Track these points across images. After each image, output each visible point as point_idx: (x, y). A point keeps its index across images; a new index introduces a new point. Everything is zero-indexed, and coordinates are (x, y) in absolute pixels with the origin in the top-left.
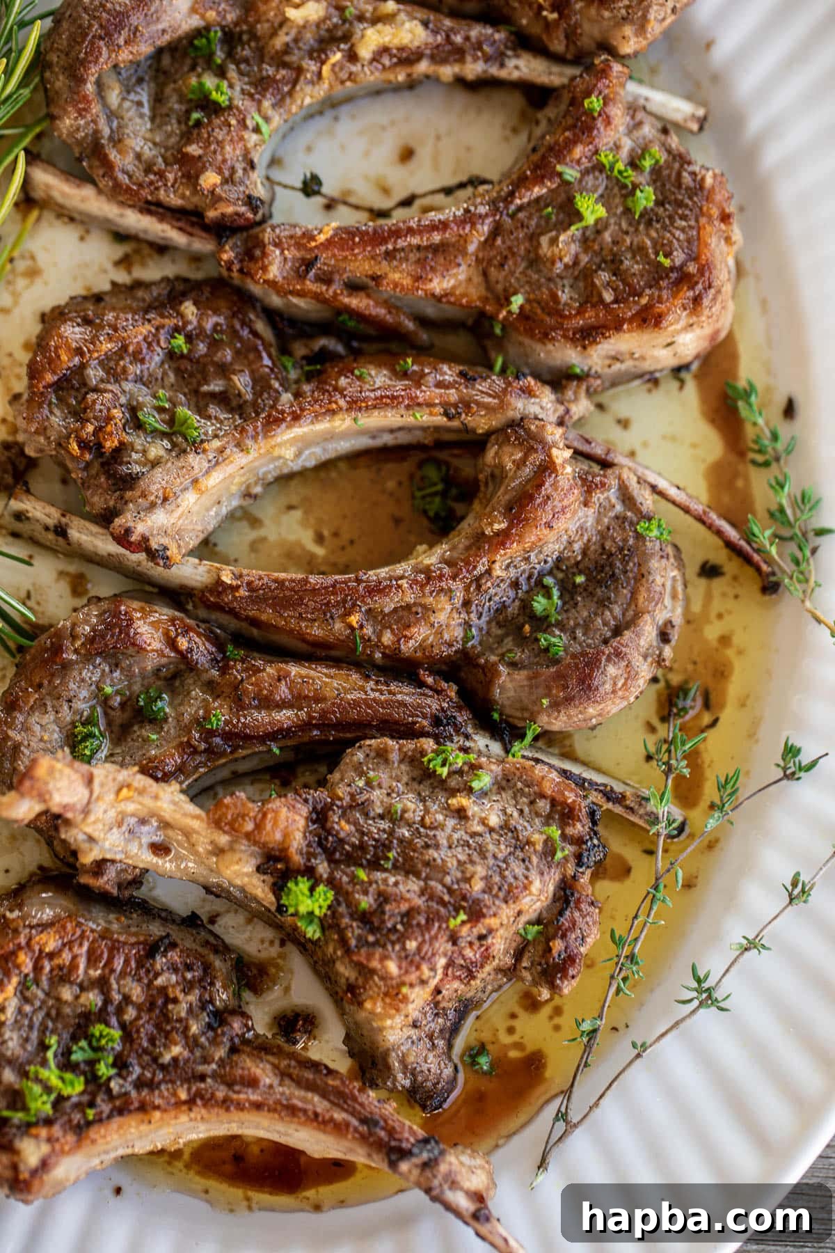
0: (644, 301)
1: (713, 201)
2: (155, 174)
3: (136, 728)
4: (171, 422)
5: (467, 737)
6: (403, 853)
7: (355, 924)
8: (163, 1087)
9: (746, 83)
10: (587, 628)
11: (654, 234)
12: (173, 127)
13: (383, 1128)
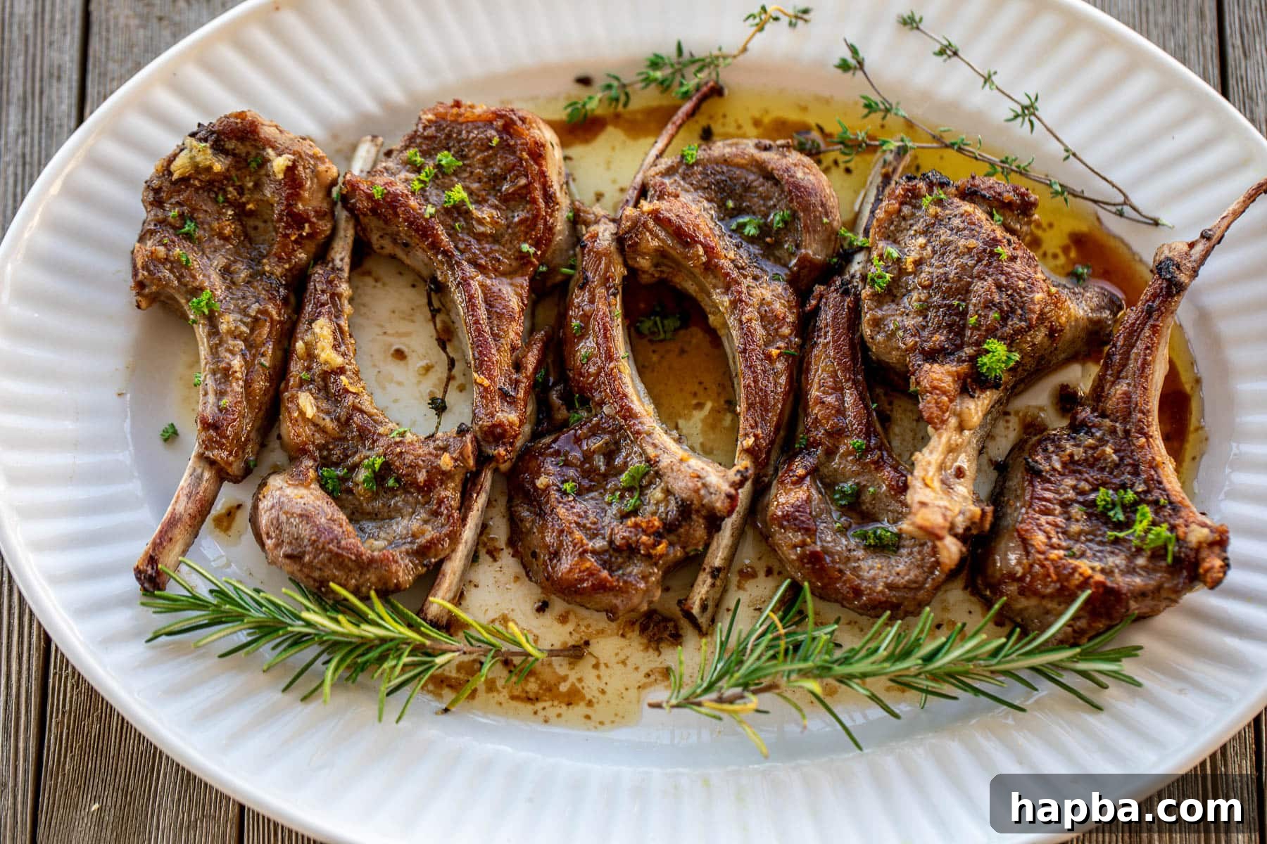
0: (525, 155)
1: (446, 114)
2: (440, 507)
3: (864, 507)
4: (631, 489)
5: (853, 276)
6: (954, 296)
7: (1010, 323)
8: (1136, 458)
9: (340, 112)
10: (766, 198)
11: (473, 152)
12: (398, 501)
13: (1153, 302)
